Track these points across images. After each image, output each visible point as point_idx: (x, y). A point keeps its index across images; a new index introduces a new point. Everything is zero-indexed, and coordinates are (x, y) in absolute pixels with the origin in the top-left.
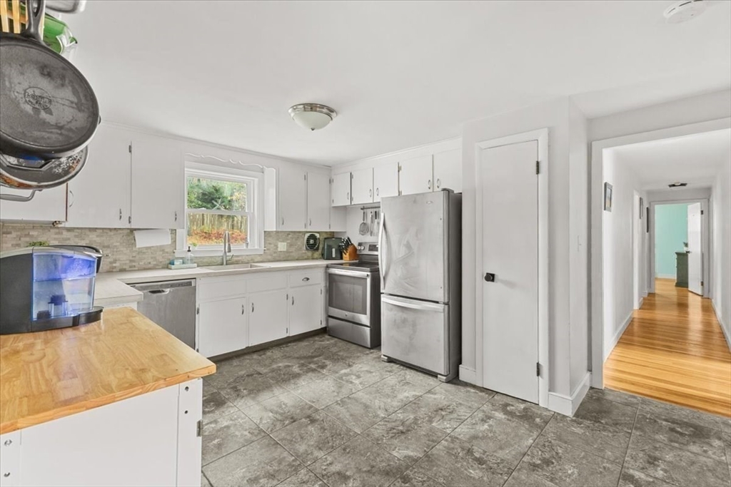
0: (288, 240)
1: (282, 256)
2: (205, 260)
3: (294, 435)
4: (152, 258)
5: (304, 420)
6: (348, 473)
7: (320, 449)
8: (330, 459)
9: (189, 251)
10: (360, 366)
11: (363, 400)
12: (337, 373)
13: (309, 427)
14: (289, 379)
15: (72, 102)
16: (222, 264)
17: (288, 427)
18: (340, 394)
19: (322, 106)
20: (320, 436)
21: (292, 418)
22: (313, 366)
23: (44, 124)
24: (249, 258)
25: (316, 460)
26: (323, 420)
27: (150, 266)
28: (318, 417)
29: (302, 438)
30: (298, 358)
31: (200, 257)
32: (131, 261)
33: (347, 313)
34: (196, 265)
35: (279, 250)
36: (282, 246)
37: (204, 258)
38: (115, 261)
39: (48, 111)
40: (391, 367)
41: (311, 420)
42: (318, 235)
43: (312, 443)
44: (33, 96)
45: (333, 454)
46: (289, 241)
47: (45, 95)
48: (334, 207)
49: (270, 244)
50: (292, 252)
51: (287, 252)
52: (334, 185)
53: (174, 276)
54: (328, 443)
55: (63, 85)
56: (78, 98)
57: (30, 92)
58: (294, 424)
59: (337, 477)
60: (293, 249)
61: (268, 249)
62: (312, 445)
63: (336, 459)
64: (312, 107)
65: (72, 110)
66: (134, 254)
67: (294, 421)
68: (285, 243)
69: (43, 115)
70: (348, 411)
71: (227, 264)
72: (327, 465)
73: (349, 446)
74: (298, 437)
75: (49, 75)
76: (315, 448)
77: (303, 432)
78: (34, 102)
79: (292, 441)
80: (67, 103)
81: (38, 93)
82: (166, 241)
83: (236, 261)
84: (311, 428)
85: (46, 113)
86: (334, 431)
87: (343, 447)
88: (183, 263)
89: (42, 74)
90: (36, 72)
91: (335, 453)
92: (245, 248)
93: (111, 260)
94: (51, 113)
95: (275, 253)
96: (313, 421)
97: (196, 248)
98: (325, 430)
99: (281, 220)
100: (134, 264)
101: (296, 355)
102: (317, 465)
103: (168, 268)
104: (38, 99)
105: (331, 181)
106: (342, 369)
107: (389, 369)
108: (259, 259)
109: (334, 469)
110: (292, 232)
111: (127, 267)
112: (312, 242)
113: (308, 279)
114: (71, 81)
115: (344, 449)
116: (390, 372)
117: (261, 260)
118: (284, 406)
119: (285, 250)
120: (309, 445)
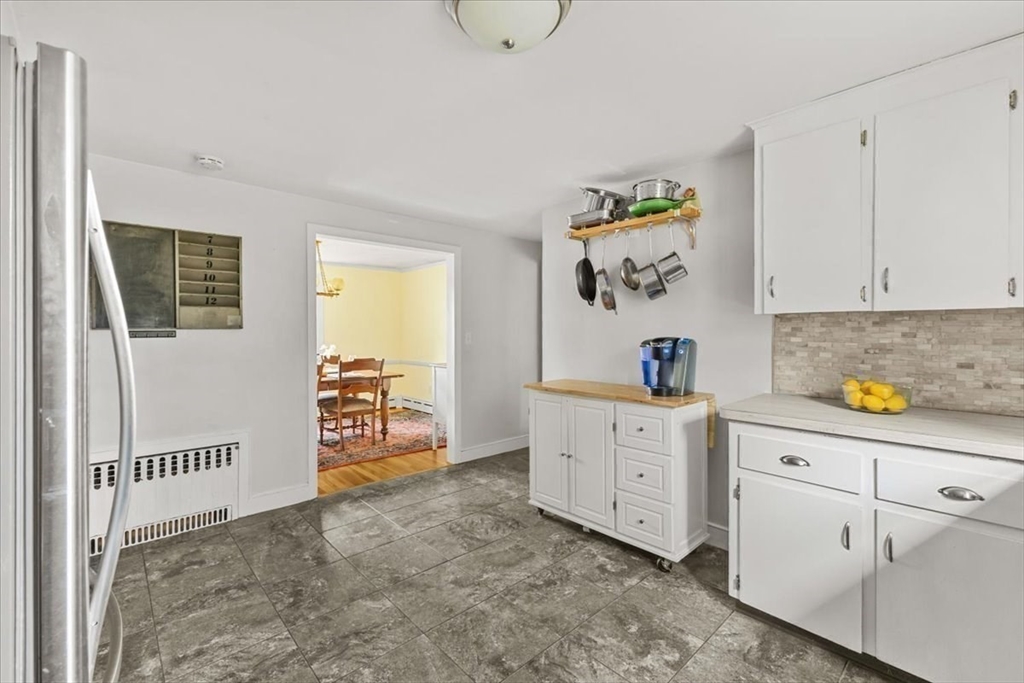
3: (523, 634)
5: (515, 665)
6: (452, 586)
7: (483, 613)
8: (471, 600)
13: (501, 648)
17: (538, 650)
20: (483, 631)
25: (487, 600)
26: (480, 663)
28: (488, 671)
29: (510, 629)
41: (502, 664)
43: (494, 621)
45: (466, 606)
54: (471, 621)
58: (531, 658)
59: (464, 584)
62: (494, 617)
63: (464, 600)
67: (531, 662)
72: (474, 594)
73: (445, 615)
74: (517, 631)
76: (489, 614)
77: (511, 639)
79: (524, 625)
84: (499, 646)
86: (462, 639)
87: (452, 615)
91: (464, 606)
96: (496, 662)
98: (475, 643)
102: (485, 595)
109: (468, 590)
115: (451, 611)
120: (498, 618)
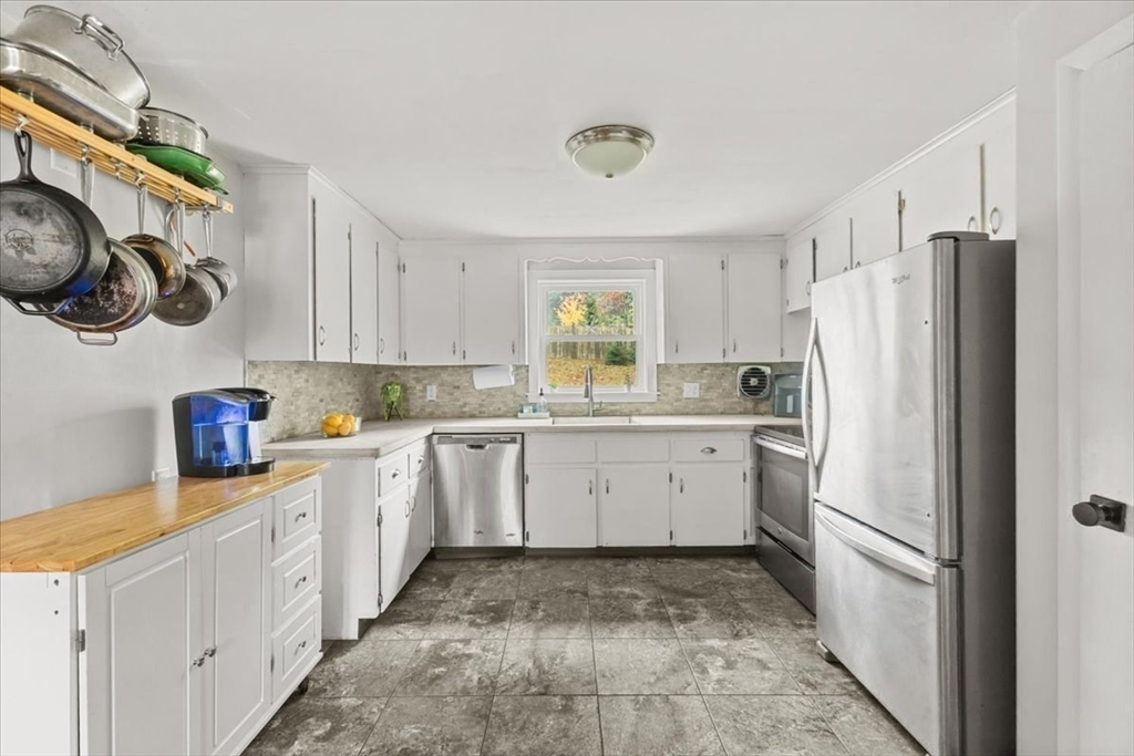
0: (701, 378)
1: (692, 407)
2: (566, 408)
4: (503, 402)
9: (541, 394)
10: (756, 645)
11: (685, 719)
12: (698, 639)
14: (612, 620)
15: (54, 236)
16: (588, 415)
18: (660, 684)
19: (615, 128)
21: (547, 687)
22: (671, 611)
23: (28, 264)
24: (632, 408)
27: (500, 413)
30: (663, 588)
31: (560, 404)
32: (481, 405)
33: (781, 528)
34: (548, 414)
35: (685, 396)
36: (691, 390)
37: (565, 404)
38: (465, 405)
39: (32, 252)
40: (825, 677)
42: (768, 370)
44: (15, 240)
46: (704, 381)
47: (26, 235)
48: (791, 313)
49: (668, 385)
50: (712, 400)
51: (701, 399)
52: (790, 268)
53: (493, 428)
55: (42, 220)
56: (60, 230)
57: (11, 235)
60: (713, 394)
61: (665, 395)
64: (604, 132)
65: (55, 245)
66: (484, 397)
68: (698, 385)
69: (27, 256)
70: (636, 725)
71: (594, 416)
75: (26, 213)
78: (15, 245)
80: (47, 238)
81: (18, 234)
82: (507, 380)
83: (612, 411)
85: (29, 253)
88: (534, 411)
89: (19, 214)
90: (12, 214)
92: (626, 391)
93: (461, 403)
94: (34, 253)
95: (678, 400)
97: (556, 391)
99: (674, 346)
100: (484, 409)
101: (666, 583)
103: (516, 416)
104: (18, 240)
105: (783, 264)
106: (714, 637)
107: (818, 678)
108: (649, 409)
110: (711, 365)
111: (476, 412)
112: (754, 382)
113: (713, 451)
114: (49, 214)
116: (809, 684)
117: (653, 411)
118: (558, 661)
119: (697, 396)
